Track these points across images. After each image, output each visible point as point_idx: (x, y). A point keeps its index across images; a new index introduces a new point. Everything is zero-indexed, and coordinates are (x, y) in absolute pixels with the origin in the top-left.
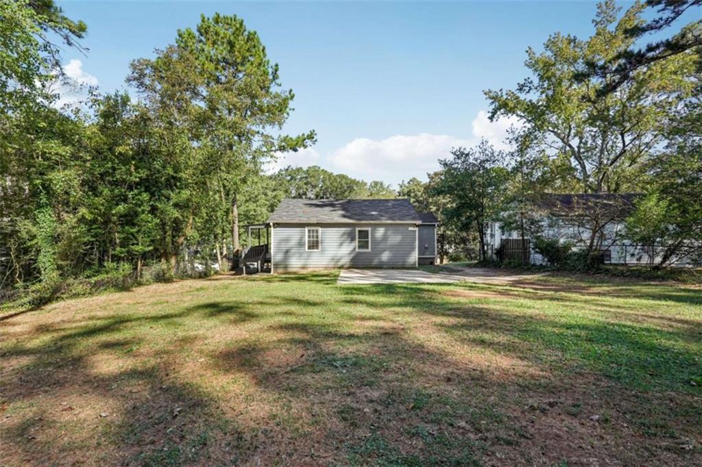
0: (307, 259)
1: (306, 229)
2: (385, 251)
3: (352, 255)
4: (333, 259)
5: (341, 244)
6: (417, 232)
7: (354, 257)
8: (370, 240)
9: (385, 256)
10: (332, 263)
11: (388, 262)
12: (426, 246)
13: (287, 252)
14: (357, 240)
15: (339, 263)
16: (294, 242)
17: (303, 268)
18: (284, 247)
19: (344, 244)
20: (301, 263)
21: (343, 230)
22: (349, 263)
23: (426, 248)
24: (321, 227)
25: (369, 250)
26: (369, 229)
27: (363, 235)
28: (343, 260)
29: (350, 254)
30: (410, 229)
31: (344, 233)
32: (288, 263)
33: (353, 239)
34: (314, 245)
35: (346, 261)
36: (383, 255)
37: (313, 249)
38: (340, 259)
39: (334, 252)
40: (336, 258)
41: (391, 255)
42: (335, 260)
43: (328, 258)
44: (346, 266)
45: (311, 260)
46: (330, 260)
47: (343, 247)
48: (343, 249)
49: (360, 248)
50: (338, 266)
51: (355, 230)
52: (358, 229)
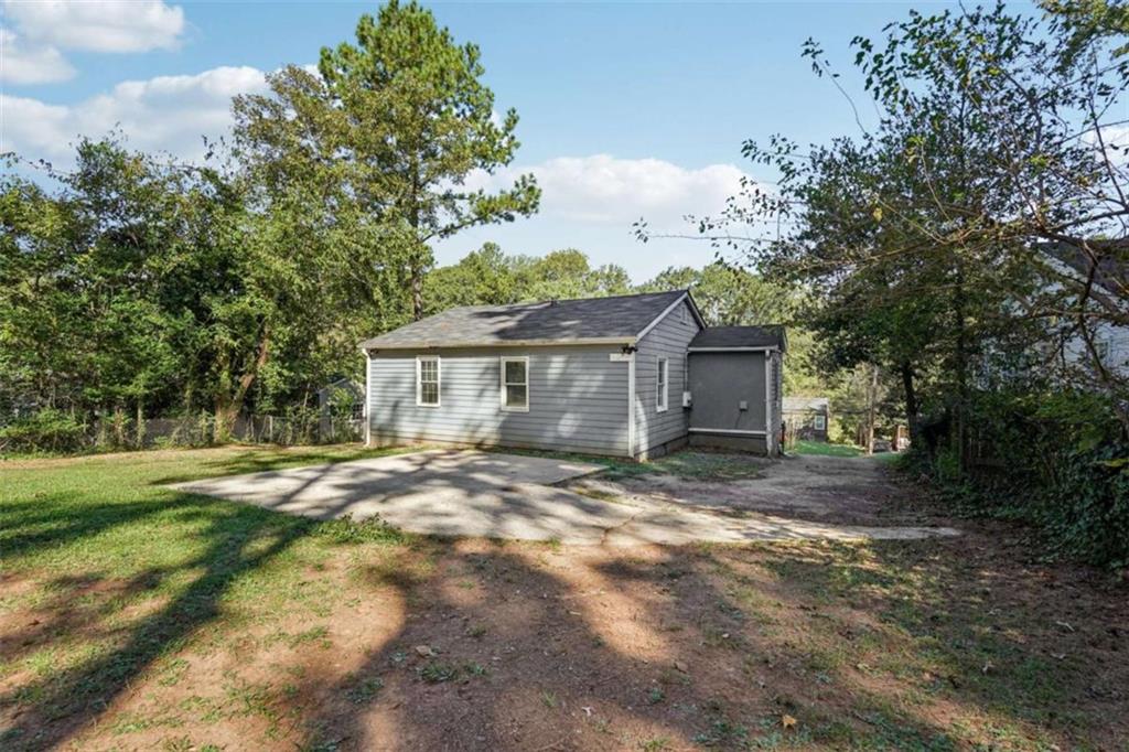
0: (425, 423)
1: (418, 361)
2: (564, 412)
3: (500, 419)
4: (467, 425)
5: (481, 394)
6: (632, 367)
7: (504, 422)
8: (527, 384)
9: (567, 426)
10: (466, 434)
11: (570, 439)
12: (743, 405)
13: (395, 406)
14: (504, 384)
15: (477, 435)
18: (392, 396)
19: (487, 393)
23: (742, 410)
24: (442, 357)
25: (527, 408)
26: (527, 360)
28: (482, 429)
30: (615, 357)
31: (487, 368)
32: (395, 429)
34: (431, 394)
35: (489, 432)
36: (562, 422)
37: (429, 401)
38: (479, 426)
39: (469, 410)
40: (473, 423)
41: (578, 423)
42: (471, 428)
43: (460, 422)
44: (490, 442)
45: (431, 426)
46: (462, 427)
47: (485, 399)
48: (484, 404)
49: (510, 403)
50: (476, 441)
51: (500, 363)
52: (506, 359)
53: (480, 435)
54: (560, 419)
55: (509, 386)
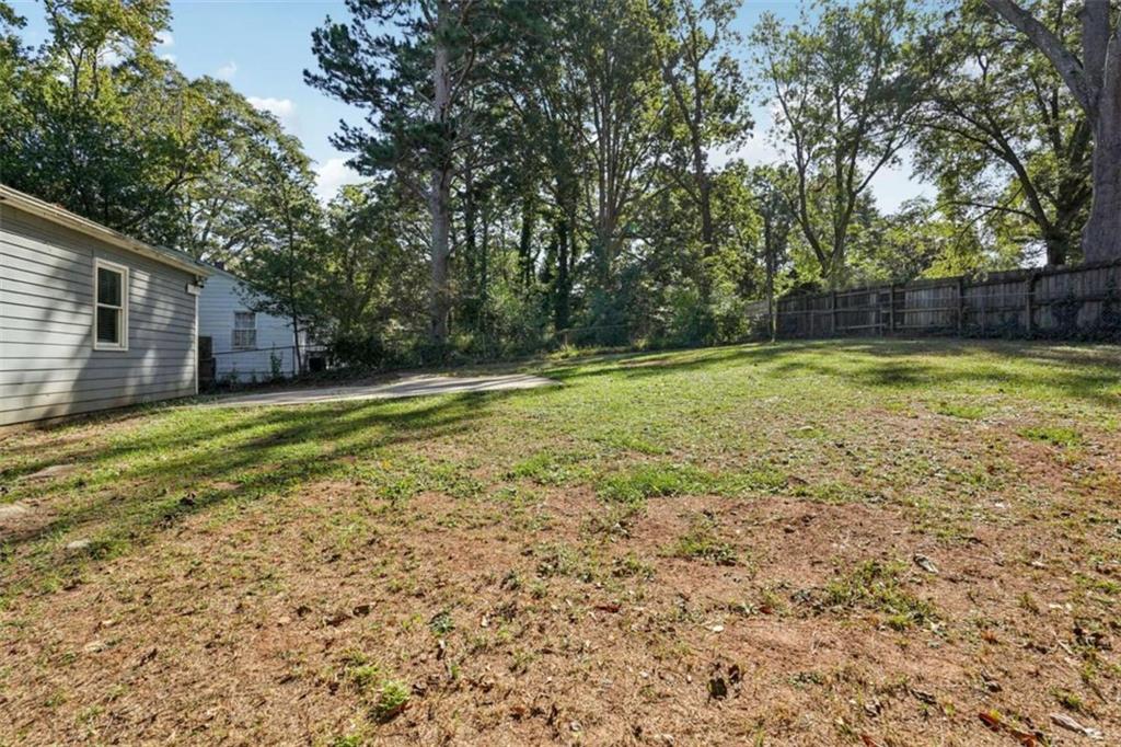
2: (148, 348)
3: (79, 364)
4: (17, 384)
5: (47, 316)
6: (197, 302)
7: (85, 369)
8: (124, 307)
9: (148, 365)
10: (15, 403)
14: (96, 303)
19: (58, 316)
21: (55, 254)
22: (68, 398)
25: (123, 342)
27: (110, 288)
28: (49, 388)
29: (73, 358)
30: (191, 289)
35: (57, 391)
36: (145, 361)
38: (43, 382)
39: (23, 350)
40: (30, 376)
41: (157, 362)
42: (23, 390)
44: (63, 410)
47: (53, 327)
48: (51, 338)
49: (100, 338)
50: (37, 413)
51: (92, 267)
52: (100, 262)
53: (44, 401)
54: (144, 358)
55: (99, 308)
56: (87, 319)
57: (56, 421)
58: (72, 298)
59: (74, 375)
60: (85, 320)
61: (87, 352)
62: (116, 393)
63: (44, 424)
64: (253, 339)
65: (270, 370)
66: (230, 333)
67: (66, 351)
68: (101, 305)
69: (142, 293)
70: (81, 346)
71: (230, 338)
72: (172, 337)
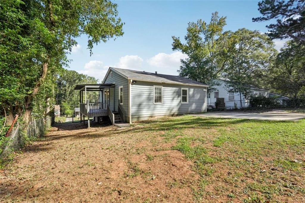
0: (153, 110)
1: (154, 87)
2: (193, 103)
3: (179, 106)
7: (180, 107)
8: (188, 96)
9: (194, 106)
10: (169, 112)
11: (194, 109)
13: (140, 105)
14: (182, 96)
16: (144, 97)
17: (151, 117)
18: (138, 101)
20: (149, 113)
21: (174, 89)
22: (177, 112)
24: (163, 87)
25: (187, 102)
26: (187, 89)
27: (185, 92)
28: (174, 110)
29: (178, 105)
30: (204, 90)
31: (175, 91)
32: (140, 114)
33: (179, 96)
34: (159, 99)
35: (175, 111)
37: (157, 102)
38: (173, 109)
39: (170, 104)
40: (170, 108)
41: (196, 105)
42: (170, 110)
43: (166, 108)
44: (176, 113)
45: (156, 111)
46: (167, 110)
47: (174, 100)
48: (174, 102)
49: (183, 101)
50: (172, 114)
51: (181, 90)
52: (182, 89)
53: (173, 112)
54: (192, 105)
55: (182, 97)
56: (180, 98)
57: (175, 115)
58: (177, 95)
59: (178, 108)
60: (180, 99)
61: (180, 104)
62: (186, 111)
63: (173, 115)
64: (233, 98)
65: (234, 106)
66: (228, 97)
67: (176, 104)
68: (183, 96)
69: (192, 93)
70: (179, 103)
71: (228, 98)
72: (199, 100)
